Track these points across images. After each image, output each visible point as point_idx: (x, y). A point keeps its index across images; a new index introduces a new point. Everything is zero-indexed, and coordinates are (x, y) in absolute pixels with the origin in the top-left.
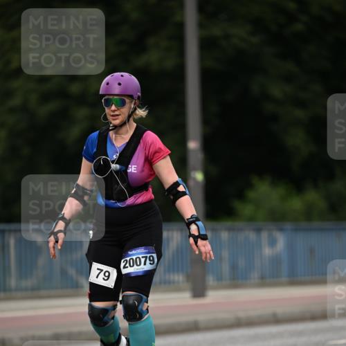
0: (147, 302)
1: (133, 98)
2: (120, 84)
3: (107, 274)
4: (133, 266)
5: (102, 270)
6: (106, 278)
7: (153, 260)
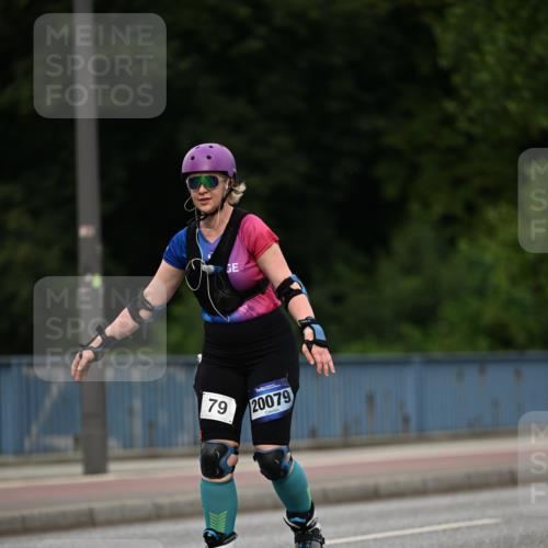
1: (227, 176)
2: (209, 157)
4: (264, 408)
6: (222, 411)
7: (289, 396)
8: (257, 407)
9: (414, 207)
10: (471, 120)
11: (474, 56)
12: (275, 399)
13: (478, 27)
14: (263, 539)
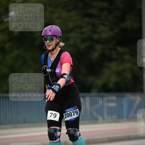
0: (79, 131)
1: (57, 37)
2: (50, 31)
3: (55, 115)
4: (69, 117)
5: (52, 113)
6: (54, 117)
7: (77, 112)
8: (67, 116)
12: (73, 113)
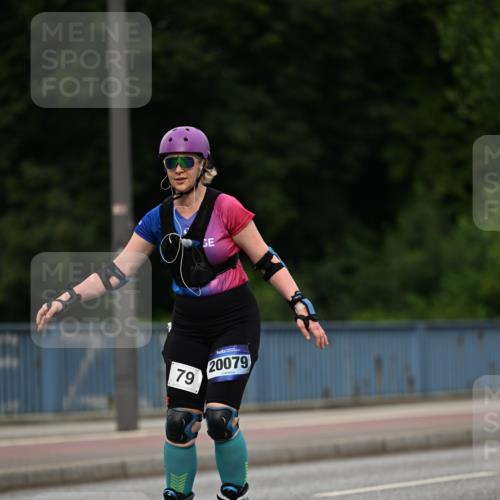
2: (186, 139)
3: (190, 376)
4: (221, 368)
5: (184, 372)
6: (189, 381)
7: (246, 362)
8: (215, 368)
9: (419, 188)
10: (470, 108)
11: (473, 50)
13: (477, 22)
14: (280, 490)
